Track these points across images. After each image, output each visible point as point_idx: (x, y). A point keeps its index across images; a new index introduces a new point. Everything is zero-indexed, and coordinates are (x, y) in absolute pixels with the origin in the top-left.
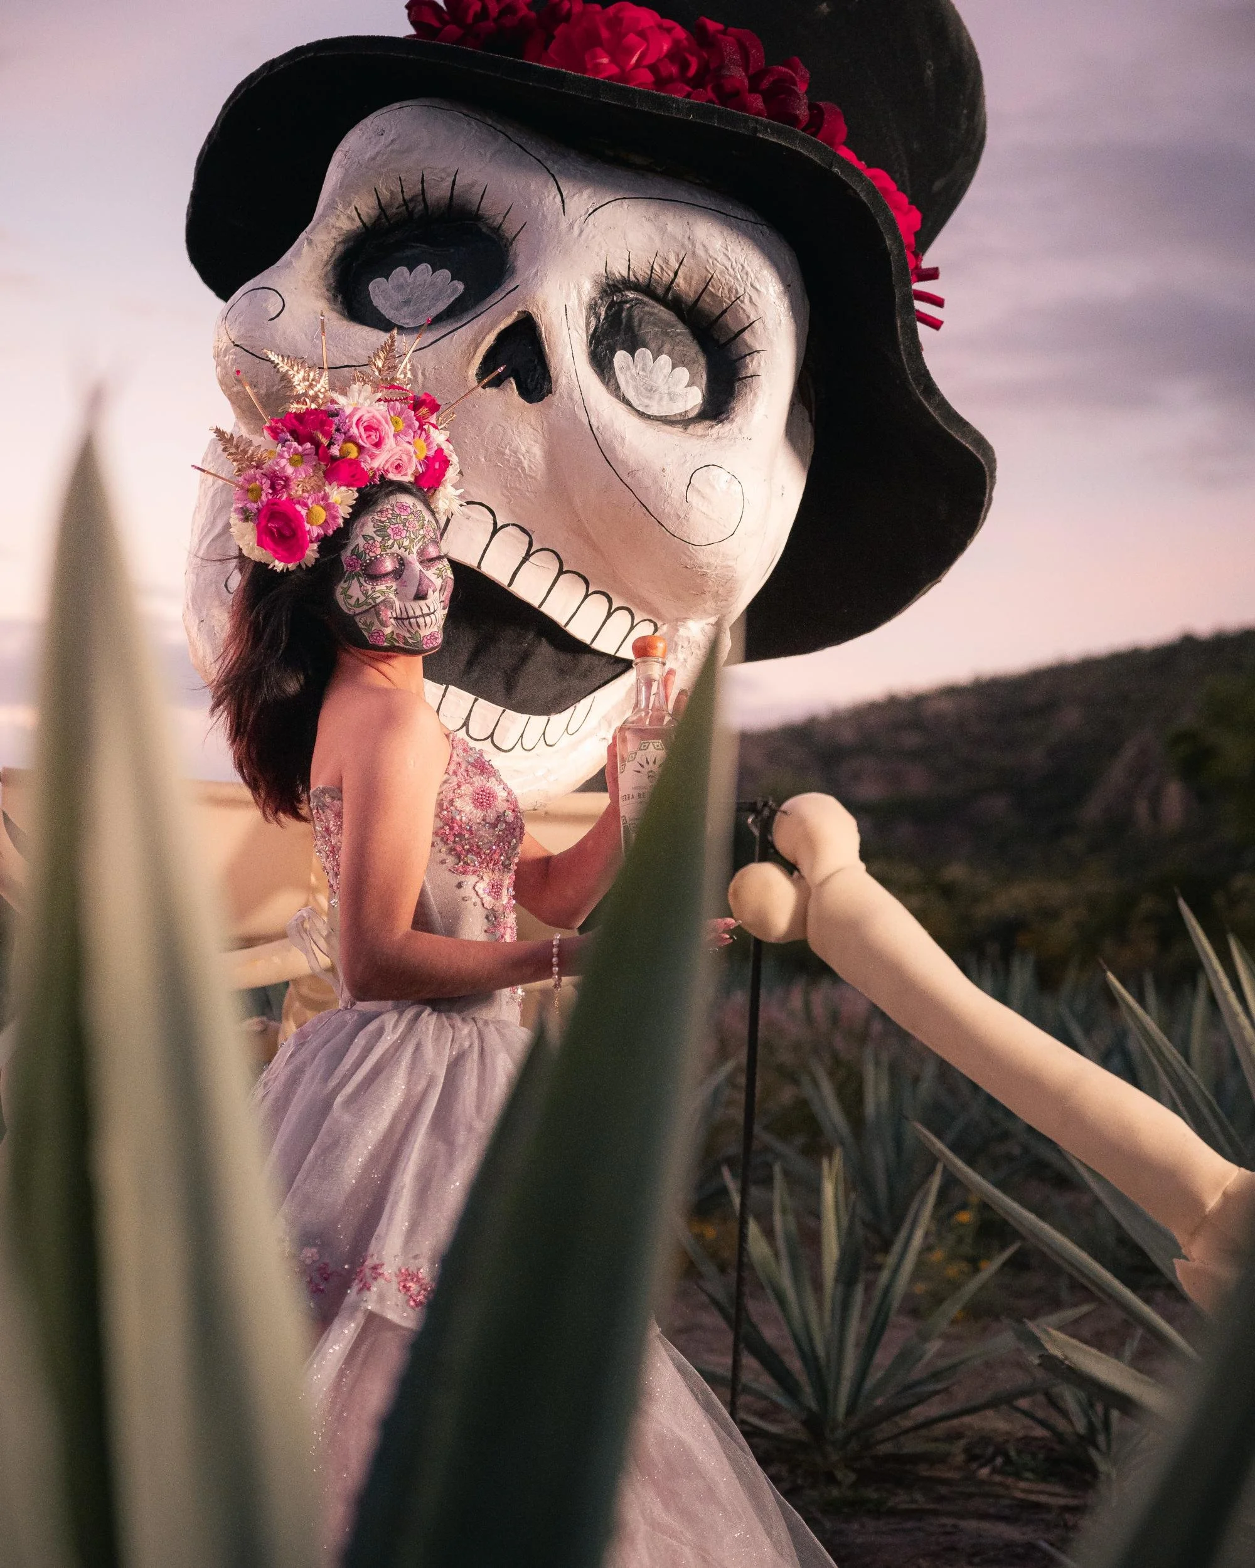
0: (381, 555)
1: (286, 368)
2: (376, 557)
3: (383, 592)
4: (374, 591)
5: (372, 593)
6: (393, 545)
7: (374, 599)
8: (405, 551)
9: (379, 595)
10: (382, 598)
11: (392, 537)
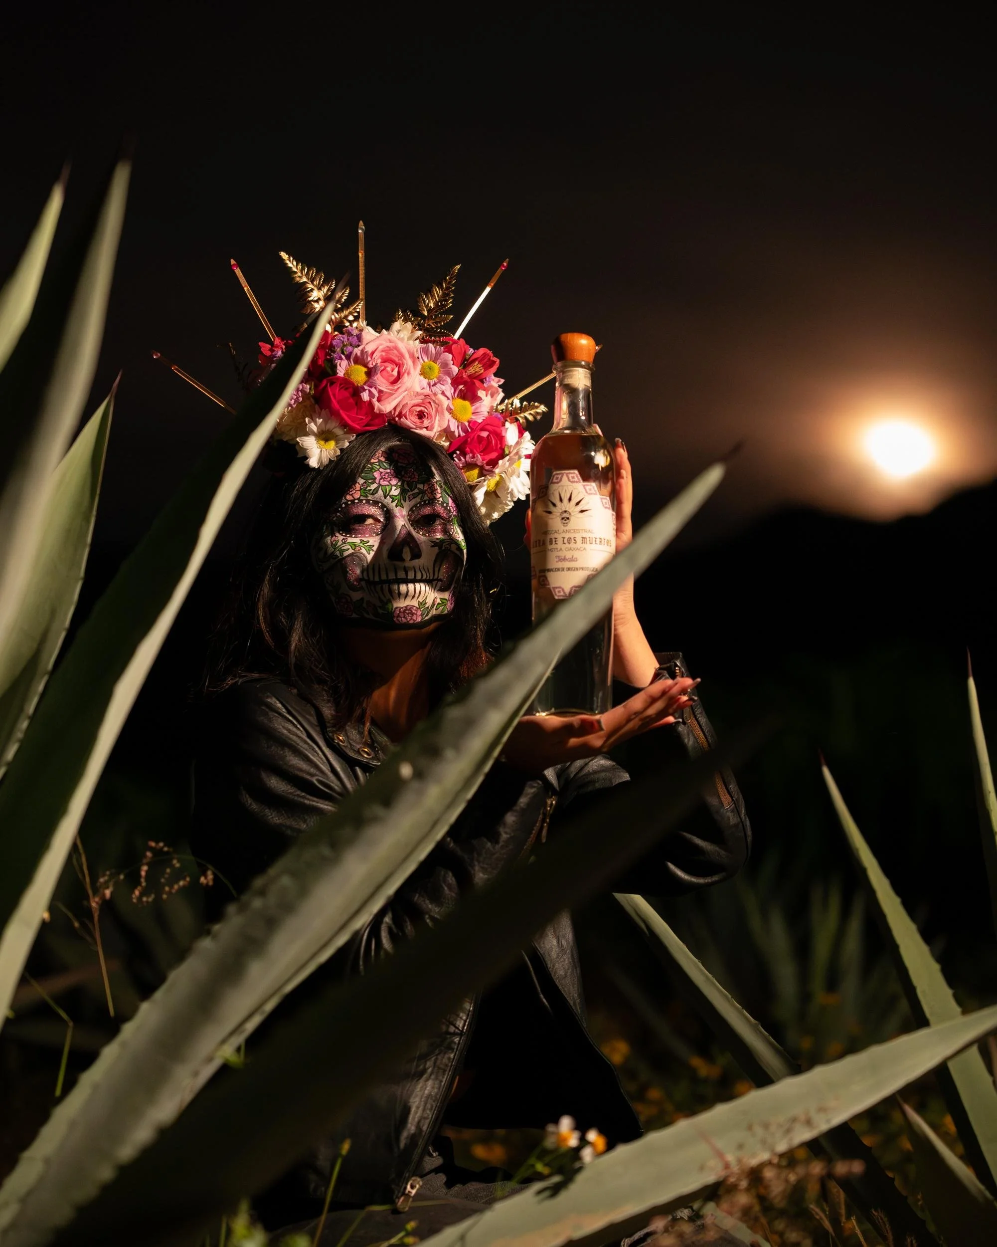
0: (360, 501)
1: (304, 279)
2: (353, 501)
3: (354, 545)
4: (345, 543)
5: (342, 544)
6: (376, 491)
7: (342, 551)
8: (392, 502)
9: (349, 547)
10: (351, 551)
11: (377, 481)
